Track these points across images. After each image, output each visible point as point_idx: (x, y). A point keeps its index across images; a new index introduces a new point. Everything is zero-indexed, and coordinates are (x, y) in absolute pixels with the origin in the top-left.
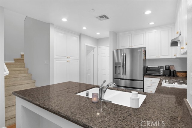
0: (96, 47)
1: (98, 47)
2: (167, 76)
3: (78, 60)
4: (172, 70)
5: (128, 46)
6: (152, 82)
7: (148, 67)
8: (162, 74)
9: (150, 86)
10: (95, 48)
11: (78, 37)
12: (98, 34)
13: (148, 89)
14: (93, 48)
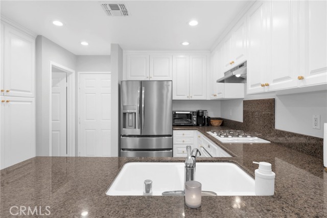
0: (74, 72)
1: (79, 73)
2: (200, 125)
3: (33, 100)
4: (206, 117)
5: (144, 76)
6: (185, 136)
7: (177, 113)
8: (195, 123)
9: (182, 143)
10: (71, 73)
11: (34, 42)
12: (84, 44)
13: (178, 149)
14: (67, 74)
